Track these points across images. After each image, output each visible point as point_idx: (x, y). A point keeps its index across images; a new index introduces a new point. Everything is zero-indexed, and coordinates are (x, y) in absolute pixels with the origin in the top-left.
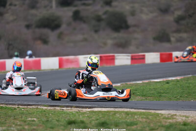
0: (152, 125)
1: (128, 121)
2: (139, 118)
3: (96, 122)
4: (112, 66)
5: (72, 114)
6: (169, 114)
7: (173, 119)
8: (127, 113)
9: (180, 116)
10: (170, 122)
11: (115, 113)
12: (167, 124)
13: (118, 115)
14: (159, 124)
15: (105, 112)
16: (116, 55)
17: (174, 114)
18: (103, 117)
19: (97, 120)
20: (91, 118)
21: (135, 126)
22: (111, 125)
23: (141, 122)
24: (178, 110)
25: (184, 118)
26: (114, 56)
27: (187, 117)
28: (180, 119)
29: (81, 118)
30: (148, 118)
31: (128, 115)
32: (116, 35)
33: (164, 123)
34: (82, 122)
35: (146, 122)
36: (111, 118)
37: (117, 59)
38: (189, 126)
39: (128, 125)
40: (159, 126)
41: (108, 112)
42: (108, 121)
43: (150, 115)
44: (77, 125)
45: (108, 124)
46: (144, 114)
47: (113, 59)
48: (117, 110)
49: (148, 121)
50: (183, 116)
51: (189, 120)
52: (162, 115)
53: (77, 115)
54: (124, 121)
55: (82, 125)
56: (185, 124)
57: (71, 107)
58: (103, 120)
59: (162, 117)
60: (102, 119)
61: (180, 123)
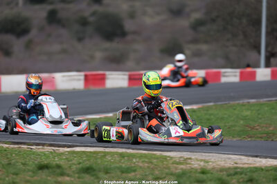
0: (157, 172)
1: (123, 165)
2: (138, 162)
3: (78, 166)
4: (101, 88)
5: (45, 155)
6: (181, 157)
7: (187, 164)
8: (122, 155)
9: (197, 160)
10: (182, 169)
11: (105, 154)
12: (178, 171)
13: (109, 158)
14: (167, 171)
15: (90, 152)
16: (107, 73)
17: (189, 157)
18: (88, 160)
19: (80, 163)
20: (71, 161)
21: (133, 174)
22: (100, 171)
23: (141, 167)
24: (193, 152)
25: (202, 163)
26: (104, 75)
27: (207, 162)
28: (196, 165)
29: (57, 161)
30: (151, 163)
31: (124, 157)
32: (107, 45)
33: (173, 170)
34: (59, 167)
35: (148, 167)
36: (99, 161)
37: (108, 79)
38: (209, 175)
39: (123, 172)
40: (167, 174)
41: (95, 153)
42: (94, 166)
43: (155, 158)
44: (50, 170)
45: (94, 170)
46: (145, 156)
47: (102, 79)
48: (107, 150)
49: (152, 166)
50: (201, 160)
51: (210, 166)
52: (172, 158)
53: (51, 156)
54: (118, 165)
55: (58, 171)
56: (203, 172)
57: (43, 145)
58: (87, 164)
59: (171, 162)
60: (87, 162)
61: (196, 170)
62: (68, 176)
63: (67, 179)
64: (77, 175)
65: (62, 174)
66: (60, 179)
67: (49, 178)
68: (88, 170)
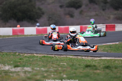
3: (103, 66)
4: (113, 31)
5: (89, 61)
11: (115, 60)
13: (117, 62)
15: (109, 60)
16: (116, 24)
18: (108, 63)
19: (104, 64)
20: (100, 63)
22: (113, 68)
26: (115, 25)
29: (94, 63)
32: (116, 12)
34: (95, 66)
36: (112, 63)
37: (116, 27)
41: (111, 60)
42: (110, 66)
44: (91, 67)
47: (114, 27)
48: (116, 58)
53: (91, 61)
54: (121, 65)
55: (94, 68)
57: (88, 56)
58: (107, 65)
62: (99, 70)
63: (98, 71)
64: (103, 70)
65: (96, 69)
66: (95, 71)
67: (90, 71)
68: (107, 67)
